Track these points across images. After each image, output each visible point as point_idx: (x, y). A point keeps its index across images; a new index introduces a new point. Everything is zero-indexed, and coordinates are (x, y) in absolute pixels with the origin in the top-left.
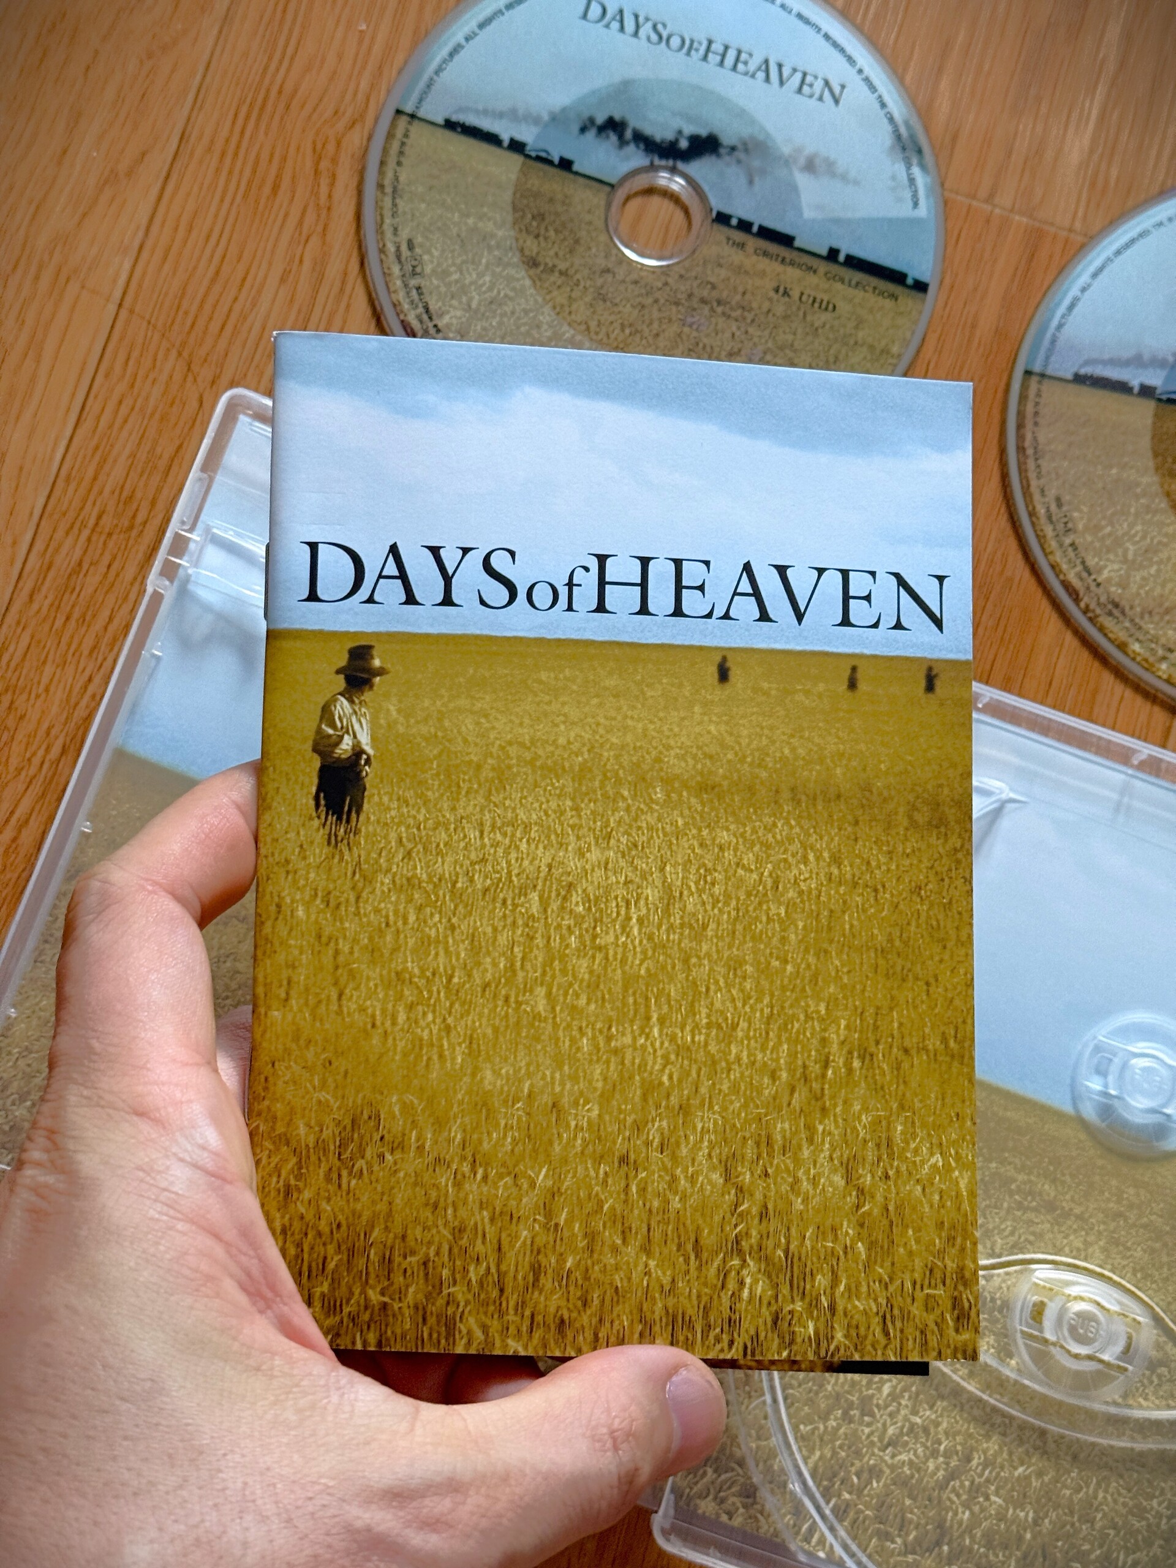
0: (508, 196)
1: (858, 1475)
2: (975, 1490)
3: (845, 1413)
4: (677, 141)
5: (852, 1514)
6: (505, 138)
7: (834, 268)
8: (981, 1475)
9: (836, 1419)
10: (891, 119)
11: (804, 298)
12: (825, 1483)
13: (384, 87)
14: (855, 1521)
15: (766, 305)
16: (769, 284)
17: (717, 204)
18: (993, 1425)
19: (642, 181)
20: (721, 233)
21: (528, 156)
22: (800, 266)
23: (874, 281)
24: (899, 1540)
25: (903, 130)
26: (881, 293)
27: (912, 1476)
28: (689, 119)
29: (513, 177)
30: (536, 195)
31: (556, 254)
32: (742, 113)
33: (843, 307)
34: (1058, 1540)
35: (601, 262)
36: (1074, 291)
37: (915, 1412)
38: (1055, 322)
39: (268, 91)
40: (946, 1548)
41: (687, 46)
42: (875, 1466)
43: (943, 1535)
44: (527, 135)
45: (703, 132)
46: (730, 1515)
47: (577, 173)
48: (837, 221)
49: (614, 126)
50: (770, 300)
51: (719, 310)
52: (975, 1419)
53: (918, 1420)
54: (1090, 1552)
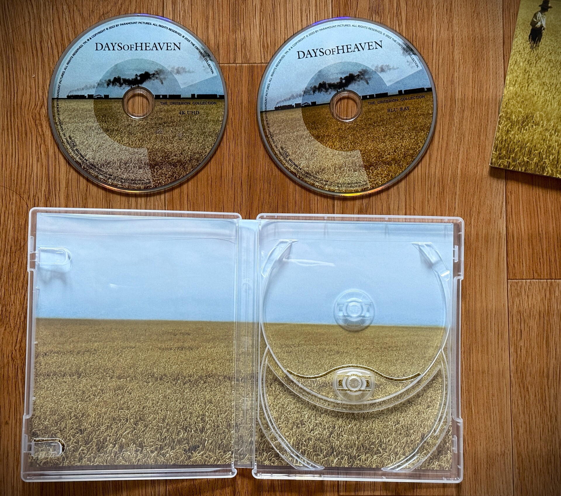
0: (93, 113)
1: (305, 441)
2: (338, 435)
3: (297, 426)
4: (136, 78)
5: (307, 453)
6: (86, 95)
7: (195, 101)
8: (339, 431)
9: (295, 429)
10: (197, 48)
11: (189, 113)
12: (297, 447)
13: (46, 92)
14: (308, 454)
15: (179, 119)
16: (177, 112)
17: (154, 93)
18: (339, 416)
19: (131, 94)
20: (158, 102)
21: (95, 99)
22: (184, 104)
23: (208, 100)
24: (322, 455)
25: (202, 51)
26: (211, 103)
27: (320, 437)
28: (138, 70)
29: (93, 106)
30: (102, 109)
31: (113, 125)
32: (153, 63)
33: (202, 111)
34: (365, 441)
35: (126, 123)
36: (268, 82)
37: (316, 420)
38: (265, 94)
39: (14, 106)
40: (335, 453)
41: (130, 48)
42: (309, 438)
43: (333, 450)
44: (93, 92)
45: (143, 73)
46: (274, 463)
47: (111, 99)
48: (191, 86)
49: (117, 81)
50: (179, 117)
51: (165, 125)
52: (333, 416)
53: (318, 422)
54: (375, 442)
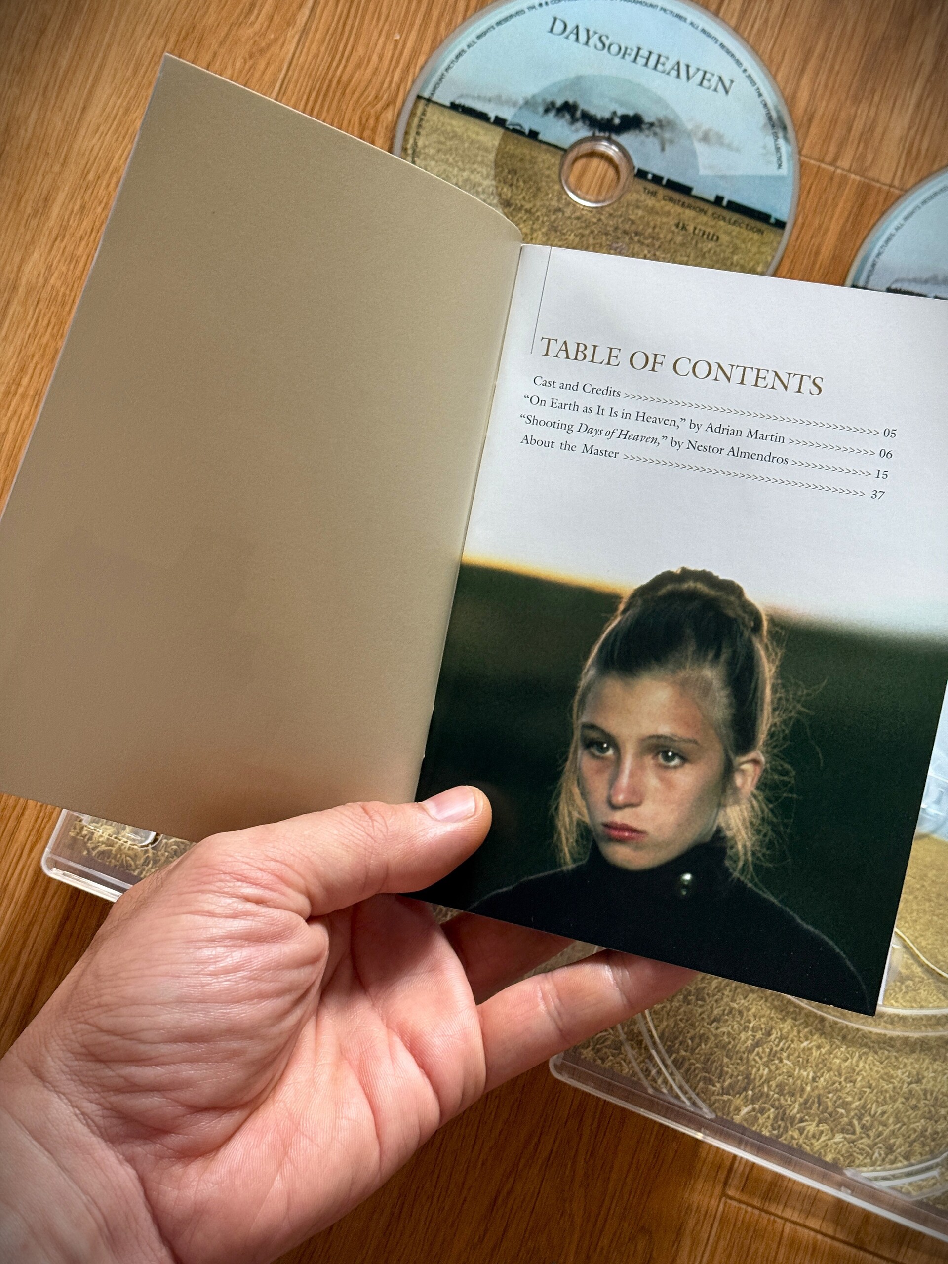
0: (492, 157)
1: (692, 1039)
2: (772, 1055)
3: (685, 998)
4: (612, 119)
5: (686, 1065)
6: (492, 116)
7: (719, 211)
8: (777, 1045)
9: (679, 1001)
10: (765, 105)
11: (697, 231)
12: (669, 1043)
13: (410, 78)
14: (688, 1070)
15: (669, 236)
16: (672, 221)
17: (638, 164)
18: (787, 1013)
19: (586, 147)
20: (640, 184)
21: (507, 129)
22: (694, 209)
23: (747, 220)
24: (718, 1085)
25: (774, 115)
26: (752, 229)
27: (730, 1043)
28: (622, 104)
29: (497, 143)
30: (512, 156)
31: (524, 198)
32: (659, 100)
33: (725, 238)
34: (829, 1092)
35: (554, 203)
36: (891, 230)
37: (733, 1001)
38: (876, 251)
39: (331, 81)
40: (750, 1092)
41: (623, 52)
42: (704, 1034)
43: (748, 1084)
44: (507, 114)
45: (631, 113)
46: (603, 1060)
47: (541, 142)
48: (723, 177)
49: (568, 109)
50: (673, 232)
51: (636, 239)
52: (775, 1007)
53: (736, 1006)
54: (850, 1103)
